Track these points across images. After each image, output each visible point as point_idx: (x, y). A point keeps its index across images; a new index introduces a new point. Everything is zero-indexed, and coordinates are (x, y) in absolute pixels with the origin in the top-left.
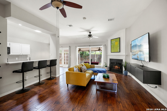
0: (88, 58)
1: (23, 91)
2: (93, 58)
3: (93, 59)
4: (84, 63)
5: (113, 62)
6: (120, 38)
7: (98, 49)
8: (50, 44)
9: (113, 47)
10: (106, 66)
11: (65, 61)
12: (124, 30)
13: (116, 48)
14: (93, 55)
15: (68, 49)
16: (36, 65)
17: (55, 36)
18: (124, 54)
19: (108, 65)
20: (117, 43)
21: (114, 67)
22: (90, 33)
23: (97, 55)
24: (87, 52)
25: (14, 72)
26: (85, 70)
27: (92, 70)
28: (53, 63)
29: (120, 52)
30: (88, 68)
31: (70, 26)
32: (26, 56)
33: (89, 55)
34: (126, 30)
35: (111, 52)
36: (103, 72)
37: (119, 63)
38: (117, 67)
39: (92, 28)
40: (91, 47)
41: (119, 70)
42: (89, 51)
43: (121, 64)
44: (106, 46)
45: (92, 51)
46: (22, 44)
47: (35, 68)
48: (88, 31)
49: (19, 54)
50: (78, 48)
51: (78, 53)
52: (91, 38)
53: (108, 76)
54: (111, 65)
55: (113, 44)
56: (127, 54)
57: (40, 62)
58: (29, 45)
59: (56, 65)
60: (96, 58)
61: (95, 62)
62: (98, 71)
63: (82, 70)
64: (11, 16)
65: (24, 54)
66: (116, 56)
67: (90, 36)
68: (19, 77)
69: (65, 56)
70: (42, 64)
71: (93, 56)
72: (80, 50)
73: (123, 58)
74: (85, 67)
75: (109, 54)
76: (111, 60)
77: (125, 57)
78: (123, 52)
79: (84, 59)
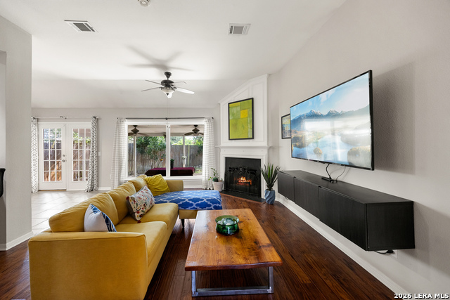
0: (163, 157)
2: (177, 156)
3: (178, 159)
4: (146, 177)
5: (234, 166)
6: (252, 99)
9: (235, 125)
10: (216, 180)
12: (264, 78)
13: (243, 126)
14: (176, 146)
15: (88, 125)
18: (265, 144)
19: (222, 177)
20: (245, 114)
21: (237, 182)
22: (168, 74)
23: (187, 146)
24: (160, 139)
26: (148, 208)
27: (176, 201)
29: (253, 138)
30: (160, 195)
33: (164, 147)
34: (268, 78)
35: (229, 139)
36: (213, 206)
37: (251, 170)
38: (243, 179)
39: (176, 55)
41: (252, 188)
42: (165, 136)
43: (255, 171)
44: (214, 122)
45: (173, 134)
50: (129, 126)
51: (126, 141)
52: (171, 93)
53: (234, 228)
54: (229, 175)
55: (233, 115)
56: (270, 145)
60: (185, 157)
61: (184, 166)
62: (194, 204)
63: (134, 210)
66: (241, 150)
67: (167, 84)
71: (177, 150)
72: (134, 131)
73: (262, 155)
74: (145, 195)
75: (223, 144)
76: (228, 160)
77: (265, 152)
78: (261, 139)
79: (152, 158)
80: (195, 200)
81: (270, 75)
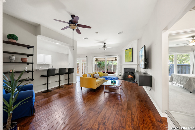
1: (48, 91)
4: (98, 72)
5: (126, 71)
6: (133, 48)
7: (114, 59)
8: (68, 54)
9: (127, 57)
10: (120, 76)
11: (82, 70)
12: (136, 41)
13: (129, 58)
16: (57, 72)
17: (73, 47)
19: (123, 75)
20: (130, 53)
21: (128, 76)
22: (105, 44)
25: (41, 76)
26: (98, 77)
27: (105, 78)
28: (71, 71)
29: (133, 61)
30: (101, 76)
31: (86, 39)
32: (48, 65)
34: (138, 41)
35: (125, 62)
37: (132, 72)
38: (130, 76)
40: (106, 57)
44: (120, 56)
45: (108, 60)
46: (45, 55)
47: (56, 74)
48: (102, 42)
49: (42, 63)
50: (95, 58)
52: (106, 49)
54: (125, 74)
55: (126, 54)
56: (138, 64)
57: (60, 70)
58: (51, 56)
59: (73, 73)
63: (95, 77)
64: (40, 35)
65: (46, 63)
66: (129, 66)
67: (105, 47)
68: (44, 80)
69: (82, 66)
70: (62, 71)
72: (97, 60)
73: (135, 67)
74: (97, 75)
75: (123, 64)
76: (125, 69)
77: (136, 66)
78: (135, 62)
79: (102, 69)
80: (109, 78)
81: (138, 40)
